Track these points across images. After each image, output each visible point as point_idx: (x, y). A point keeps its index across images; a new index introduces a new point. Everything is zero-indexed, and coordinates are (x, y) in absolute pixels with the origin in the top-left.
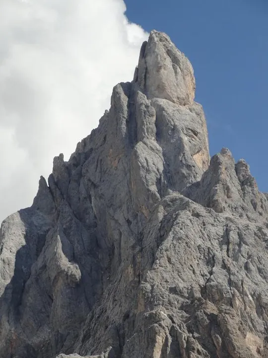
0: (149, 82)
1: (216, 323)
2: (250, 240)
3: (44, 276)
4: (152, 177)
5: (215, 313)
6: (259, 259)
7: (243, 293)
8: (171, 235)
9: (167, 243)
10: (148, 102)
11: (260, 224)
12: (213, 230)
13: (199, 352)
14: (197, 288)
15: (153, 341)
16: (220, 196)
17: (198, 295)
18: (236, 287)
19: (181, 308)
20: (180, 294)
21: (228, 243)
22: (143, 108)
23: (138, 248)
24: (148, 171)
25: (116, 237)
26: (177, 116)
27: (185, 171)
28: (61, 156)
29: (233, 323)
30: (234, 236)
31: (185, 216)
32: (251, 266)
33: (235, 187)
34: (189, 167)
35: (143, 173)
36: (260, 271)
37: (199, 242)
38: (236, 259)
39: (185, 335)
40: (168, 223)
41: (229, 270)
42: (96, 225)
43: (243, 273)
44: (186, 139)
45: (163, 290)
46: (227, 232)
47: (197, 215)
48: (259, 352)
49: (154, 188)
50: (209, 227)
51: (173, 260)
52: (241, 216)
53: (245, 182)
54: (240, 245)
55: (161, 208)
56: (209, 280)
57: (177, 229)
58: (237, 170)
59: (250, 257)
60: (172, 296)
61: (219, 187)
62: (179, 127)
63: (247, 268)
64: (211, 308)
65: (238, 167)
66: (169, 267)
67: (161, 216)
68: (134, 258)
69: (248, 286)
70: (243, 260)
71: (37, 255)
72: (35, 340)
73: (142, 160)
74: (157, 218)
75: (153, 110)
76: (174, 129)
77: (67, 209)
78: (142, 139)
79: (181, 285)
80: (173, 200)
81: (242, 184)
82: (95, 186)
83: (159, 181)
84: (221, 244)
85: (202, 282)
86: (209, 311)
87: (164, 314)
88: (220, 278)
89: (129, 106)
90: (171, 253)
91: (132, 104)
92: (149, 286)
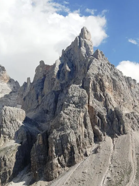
0: (83, 36)
1: (101, 80)
2: (106, 65)
3: (64, 71)
4: (84, 54)
5: (101, 78)
6: (107, 69)
7: (105, 75)
8: (92, 64)
9: (91, 65)
10: (83, 40)
11: (106, 63)
12: (99, 63)
13: (98, 85)
14: (97, 74)
15: (90, 83)
16: (99, 57)
17: (97, 75)
18: (104, 74)
19: (94, 77)
20: (94, 75)
21: (102, 66)
22: (82, 41)
23: (85, 66)
24: (83, 52)
25: (77, 64)
26: (88, 42)
27: (90, 53)
28: (64, 49)
29: (104, 80)
30: (103, 65)
31: (94, 61)
32: (106, 70)
33: (101, 56)
34: (91, 52)
35: (82, 53)
36: (107, 71)
37: (97, 65)
38: (103, 69)
39: (95, 82)
40: (91, 62)
41: (102, 71)
42: (72, 62)
43: (104, 71)
44: (90, 47)
45: (91, 74)
46: (101, 64)
47: (96, 61)
48: (108, 85)
49: (84, 56)
50: (98, 63)
51: (93, 68)
52: (103, 61)
53: (103, 55)
54: (104, 66)
55: (89, 59)
56: (99, 72)
57: (93, 63)
58: (101, 53)
59: (105, 68)
60: (93, 75)
61: (98, 56)
62: (89, 45)
63: (105, 70)
64: (100, 77)
65: (101, 52)
66: (92, 70)
67: (89, 60)
68: (84, 68)
69: (106, 74)
70: (104, 69)
71: (62, 67)
72: (62, 82)
73: (82, 50)
74: (88, 61)
75: (84, 41)
76: (88, 45)
77: (67, 59)
78: (82, 47)
79: (94, 73)
80: (91, 58)
81: (102, 55)
82: (72, 55)
83: (85, 54)
84: (100, 66)
85: (98, 73)
86: (99, 78)
87: (92, 78)
88: (101, 72)
89: (79, 40)
90: (92, 67)
91: (80, 40)
92: (88, 73)
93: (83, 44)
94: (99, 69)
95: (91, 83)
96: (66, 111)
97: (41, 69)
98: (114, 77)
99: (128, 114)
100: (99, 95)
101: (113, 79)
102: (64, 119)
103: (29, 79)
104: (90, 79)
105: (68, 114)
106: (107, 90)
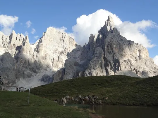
0: (109, 20)
1: (111, 44)
10: (109, 22)
13: (109, 47)
19: (108, 43)
20: (108, 41)
26: (111, 23)
44: (112, 26)
66: (107, 39)
73: (108, 28)
78: (108, 26)
83: (109, 30)
85: (110, 40)
89: (107, 23)
92: (105, 41)
93: (109, 24)
94: (111, 38)
95: (106, 46)
96: (92, 61)
97: (91, 38)
98: (119, 42)
99: (126, 60)
100: (110, 52)
101: (119, 43)
102: (91, 65)
103: (86, 43)
104: (105, 44)
105: (93, 62)
106: (114, 49)
